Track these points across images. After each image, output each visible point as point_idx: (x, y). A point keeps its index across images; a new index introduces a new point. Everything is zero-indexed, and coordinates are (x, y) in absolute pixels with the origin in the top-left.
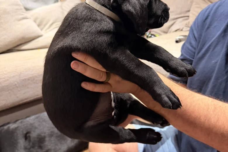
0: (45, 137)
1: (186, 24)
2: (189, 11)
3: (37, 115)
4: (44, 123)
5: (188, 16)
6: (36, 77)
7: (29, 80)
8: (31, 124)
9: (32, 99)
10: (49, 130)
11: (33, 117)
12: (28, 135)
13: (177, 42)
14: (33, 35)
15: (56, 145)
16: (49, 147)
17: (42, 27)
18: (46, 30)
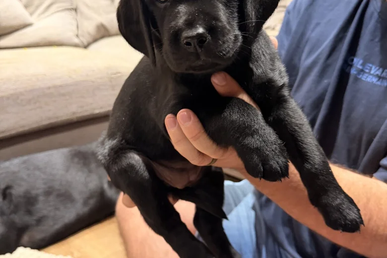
0: (37, 195)
3: (25, 158)
4: (37, 173)
6: (21, 94)
7: (8, 98)
8: (14, 173)
9: (13, 132)
10: (45, 184)
11: (16, 161)
12: (8, 191)
14: (15, 23)
15: (57, 209)
16: (45, 212)
17: (32, 9)
18: (39, 15)
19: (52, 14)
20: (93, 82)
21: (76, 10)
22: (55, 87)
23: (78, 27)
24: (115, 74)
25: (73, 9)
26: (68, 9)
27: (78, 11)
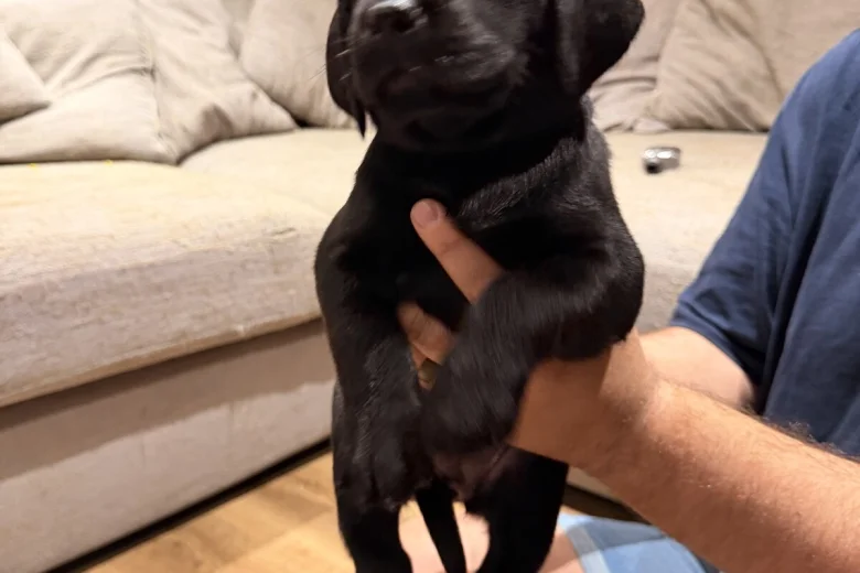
1: (648, 108)
2: (655, 58)
5: (653, 80)
6: (53, 287)
13: (652, 169)
14: (6, 100)
17: (45, 67)
18: (64, 83)
19: (99, 80)
20: (230, 253)
21: (152, 72)
22: (139, 269)
23: (159, 114)
24: (281, 233)
25: (145, 70)
26: (135, 71)
27: (157, 75)
